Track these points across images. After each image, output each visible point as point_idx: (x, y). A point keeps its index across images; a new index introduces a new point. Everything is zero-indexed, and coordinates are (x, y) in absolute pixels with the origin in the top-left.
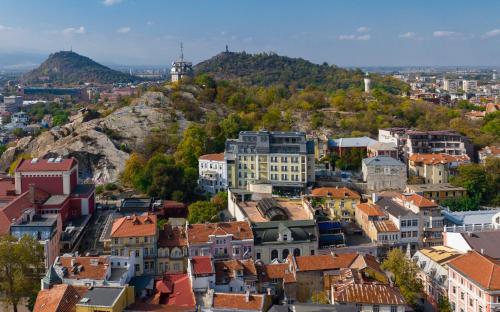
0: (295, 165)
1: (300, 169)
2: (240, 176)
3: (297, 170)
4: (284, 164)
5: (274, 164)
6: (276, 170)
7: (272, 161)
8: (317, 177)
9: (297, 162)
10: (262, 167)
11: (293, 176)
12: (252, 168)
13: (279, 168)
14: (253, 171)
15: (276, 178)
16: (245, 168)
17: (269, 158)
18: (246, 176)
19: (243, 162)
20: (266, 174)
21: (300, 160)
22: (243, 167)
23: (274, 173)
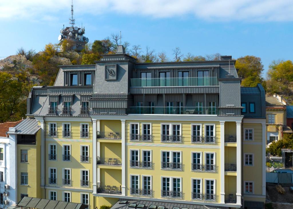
0: (203, 149)
1: (220, 161)
2: (53, 181)
3: (210, 166)
4: (171, 147)
5: (141, 146)
6: (147, 164)
7: (134, 136)
8: (271, 187)
9: (210, 138)
10: (109, 154)
11: (196, 184)
12: (85, 158)
13: (157, 159)
14: (87, 166)
15: (147, 191)
16: (67, 157)
17: (125, 129)
18: (67, 181)
19: (61, 141)
20: (116, 174)
21: (220, 131)
22: (60, 154)
23: (141, 173)
